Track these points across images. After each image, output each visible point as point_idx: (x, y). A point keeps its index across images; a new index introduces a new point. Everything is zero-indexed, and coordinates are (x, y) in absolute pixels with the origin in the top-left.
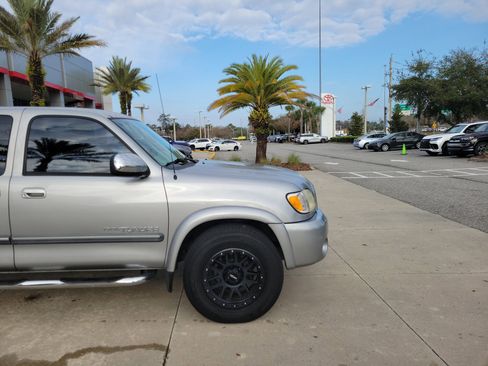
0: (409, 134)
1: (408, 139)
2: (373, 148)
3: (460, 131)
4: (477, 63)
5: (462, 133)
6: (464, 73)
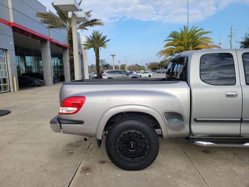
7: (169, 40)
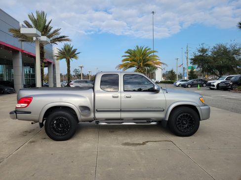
0: (200, 80)
1: (199, 82)
2: (184, 86)
3: (223, 79)
4: (228, 50)
5: (225, 80)
6: (223, 53)
7: (125, 56)
